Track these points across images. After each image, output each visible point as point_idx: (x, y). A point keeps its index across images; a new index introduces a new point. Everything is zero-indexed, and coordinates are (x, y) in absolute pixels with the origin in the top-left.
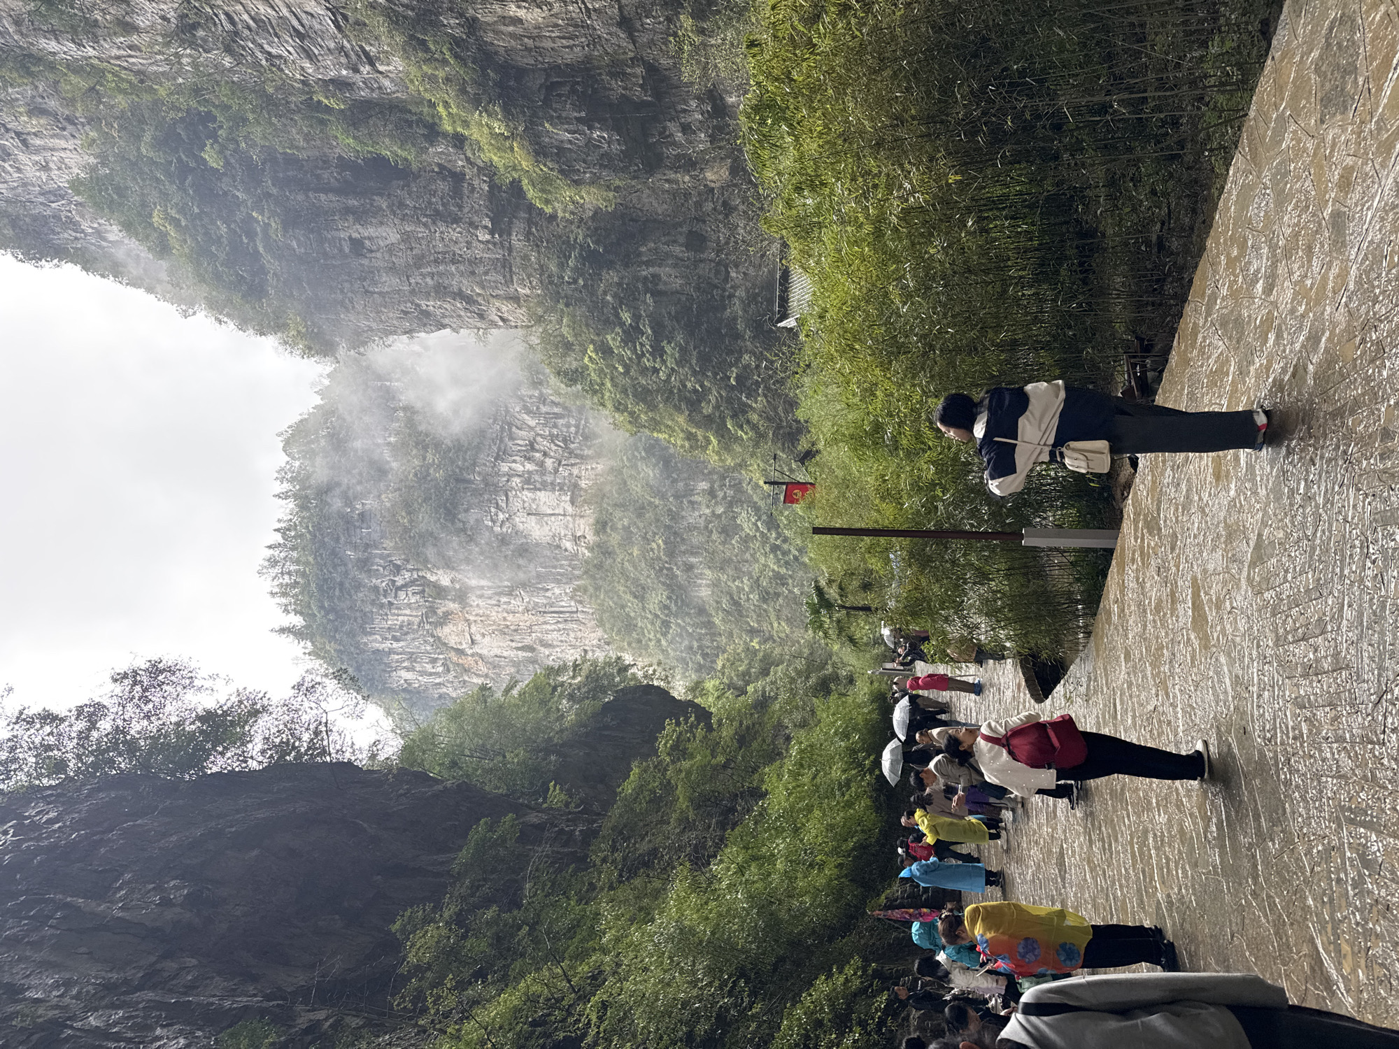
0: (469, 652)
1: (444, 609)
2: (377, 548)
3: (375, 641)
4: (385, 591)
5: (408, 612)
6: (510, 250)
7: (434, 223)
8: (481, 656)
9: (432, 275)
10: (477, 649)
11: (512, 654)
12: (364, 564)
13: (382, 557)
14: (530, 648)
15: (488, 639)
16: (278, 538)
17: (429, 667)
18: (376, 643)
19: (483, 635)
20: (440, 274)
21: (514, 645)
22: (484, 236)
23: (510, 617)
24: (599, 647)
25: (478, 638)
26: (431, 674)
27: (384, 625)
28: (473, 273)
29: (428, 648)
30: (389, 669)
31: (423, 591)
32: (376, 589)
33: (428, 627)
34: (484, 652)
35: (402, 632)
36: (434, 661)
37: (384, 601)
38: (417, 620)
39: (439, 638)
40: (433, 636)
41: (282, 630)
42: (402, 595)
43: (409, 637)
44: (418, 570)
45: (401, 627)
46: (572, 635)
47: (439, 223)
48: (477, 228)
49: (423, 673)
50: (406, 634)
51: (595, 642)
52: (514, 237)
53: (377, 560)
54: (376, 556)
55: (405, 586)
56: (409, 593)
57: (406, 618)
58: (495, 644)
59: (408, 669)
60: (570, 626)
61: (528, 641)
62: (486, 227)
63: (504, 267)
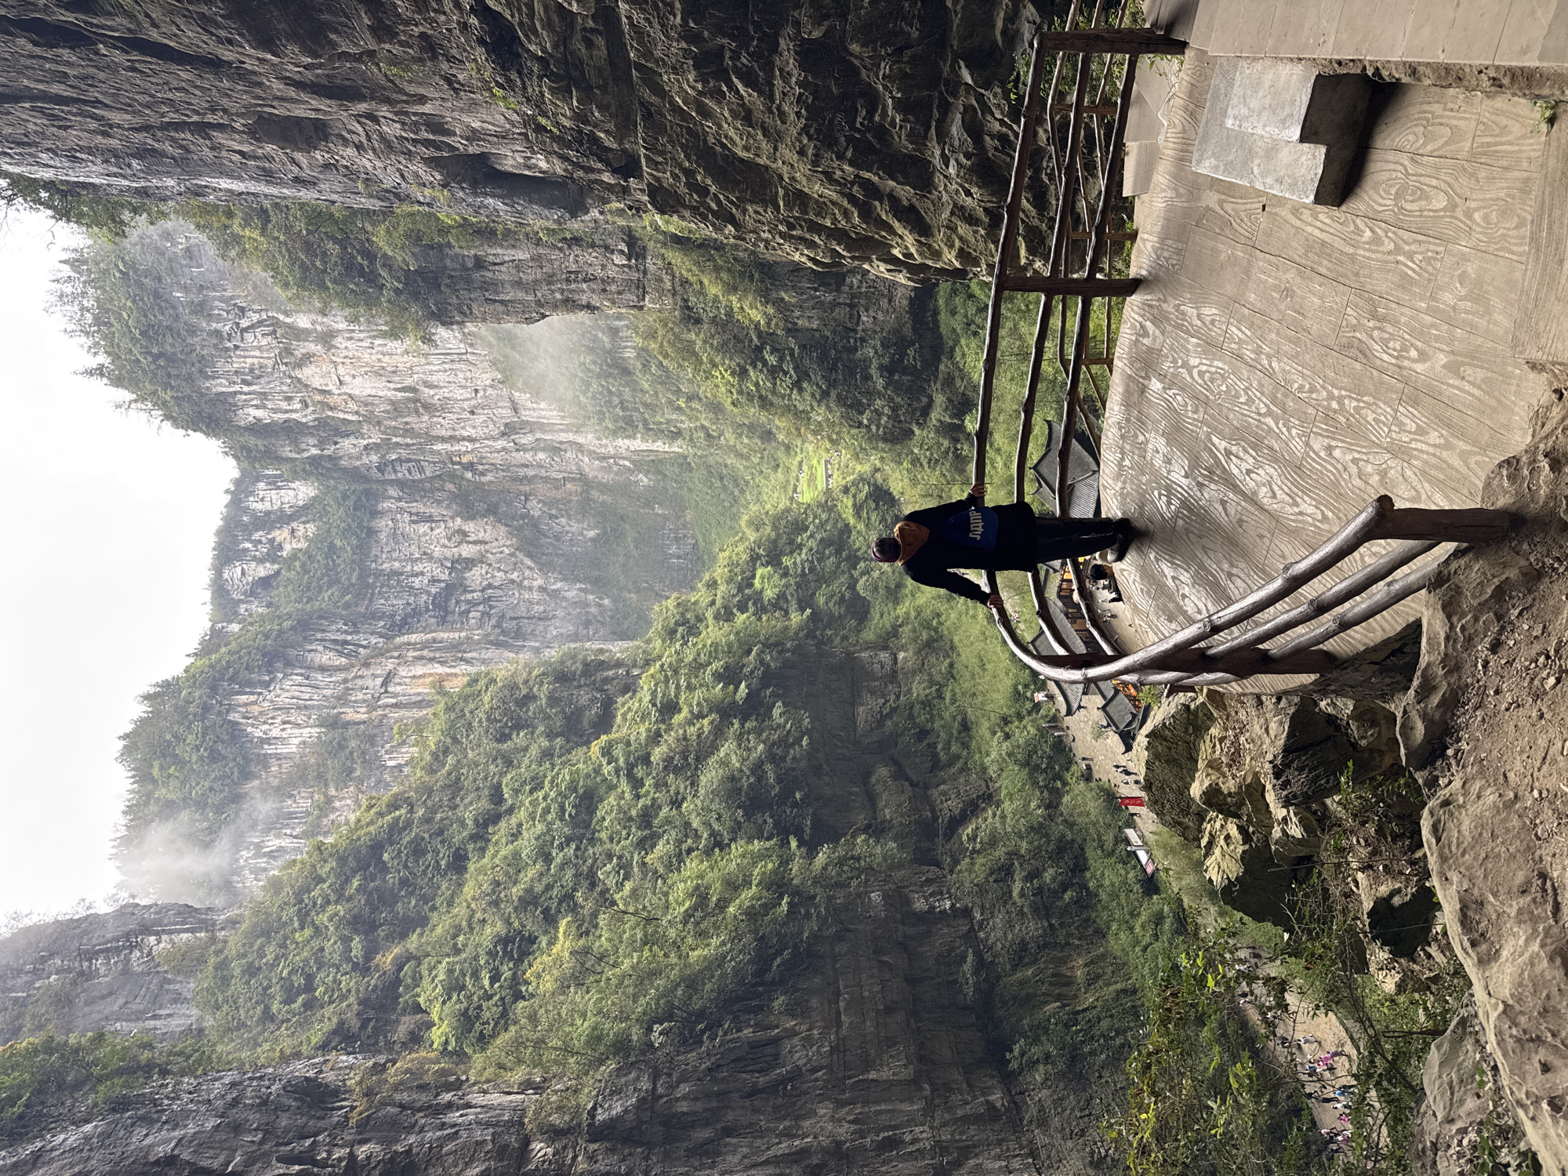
0: (337, 392)
1: (304, 351)
2: (215, 290)
3: (221, 385)
4: (229, 335)
5: (257, 353)
6: (645, 272)
7: (570, 247)
8: (351, 396)
9: (562, 291)
10: (345, 389)
11: (389, 394)
12: (201, 308)
13: (222, 299)
14: (414, 390)
15: (359, 380)
16: (67, 270)
17: (284, 405)
18: (220, 386)
19: (354, 377)
20: (572, 291)
21: (392, 385)
22: (619, 260)
23: (386, 359)
24: (492, 386)
25: (347, 379)
26: (287, 412)
27: (228, 367)
28: (604, 290)
29: (285, 388)
30: (233, 408)
31: (274, 332)
32: (218, 333)
33: (283, 368)
34: (356, 392)
35: (254, 375)
36: (289, 399)
37: (229, 345)
38: (270, 363)
39: (299, 380)
40: (290, 377)
41: (90, 373)
42: (249, 337)
43: (262, 381)
44: (267, 310)
45: (252, 370)
46: (461, 375)
47: (575, 248)
48: (612, 252)
49: (275, 410)
50: (260, 377)
51: (488, 383)
52: (649, 260)
53: (217, 303)
54: (214, 298)
55: (252, 327)
56: (259, 336)
57: (256, 361)
58: (368, 384)
59: (257, 407)
60: (456, 366)
61: (409, 382)
62: (622, 252)
63: (638, 288)
